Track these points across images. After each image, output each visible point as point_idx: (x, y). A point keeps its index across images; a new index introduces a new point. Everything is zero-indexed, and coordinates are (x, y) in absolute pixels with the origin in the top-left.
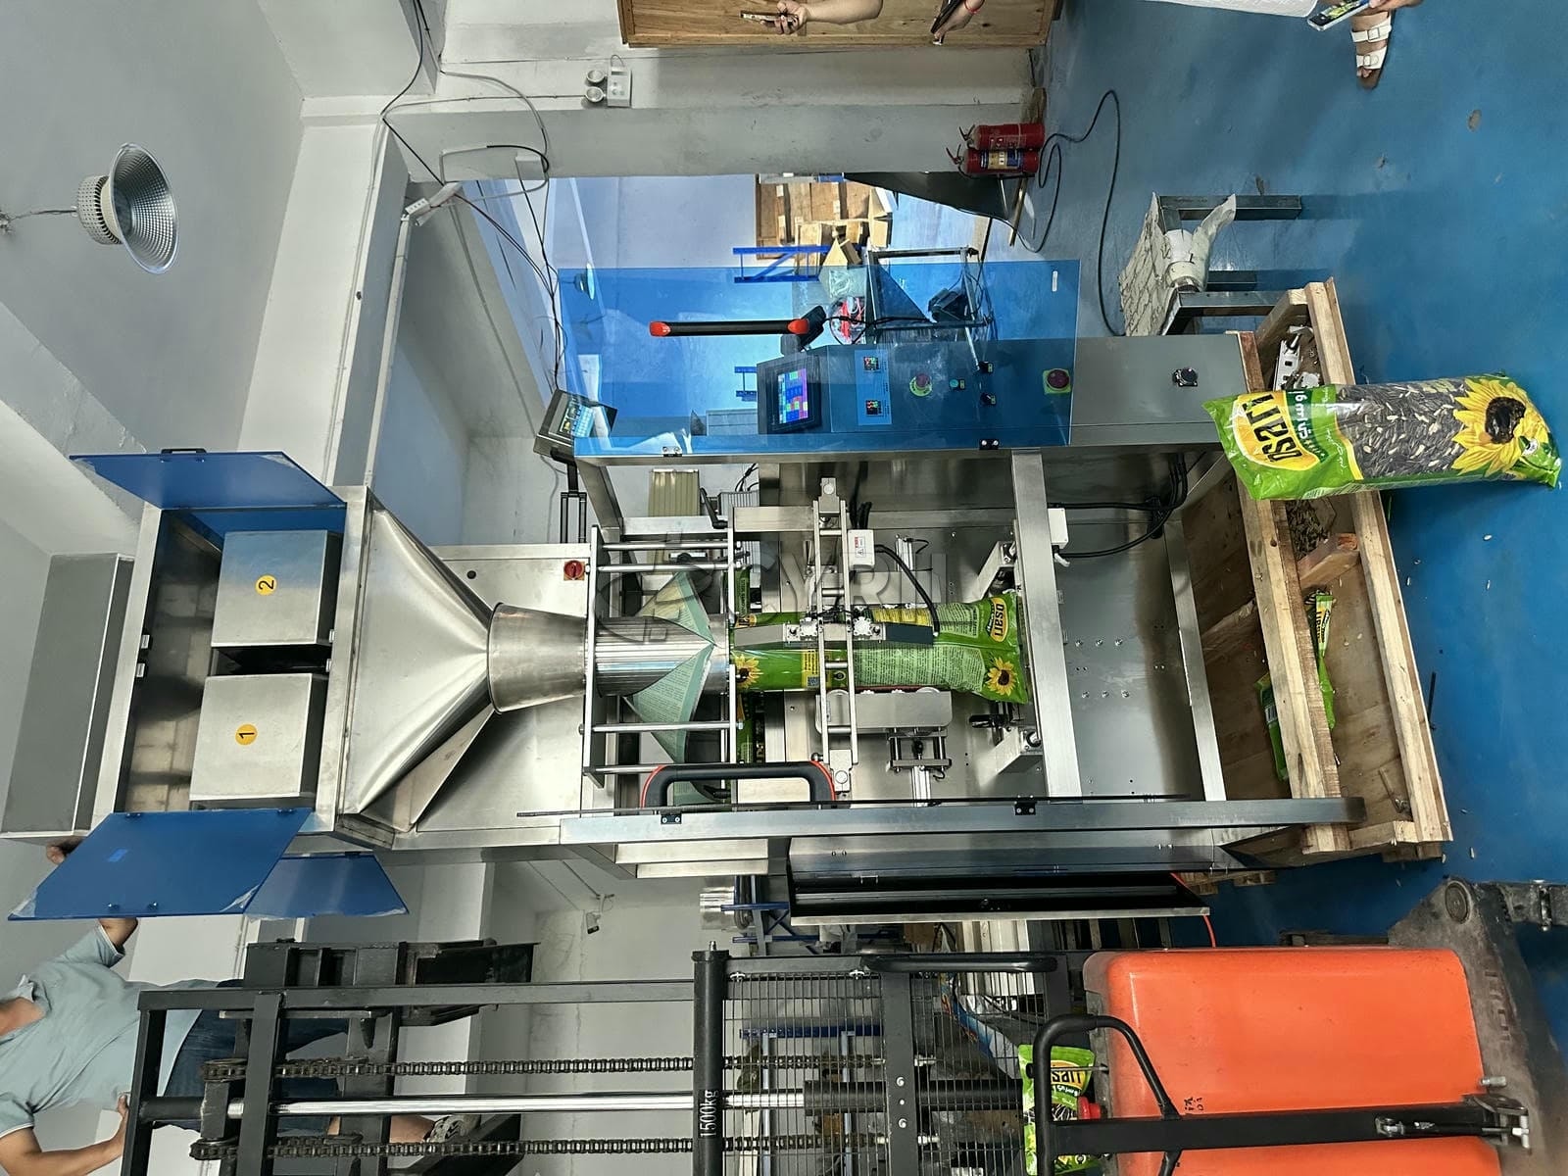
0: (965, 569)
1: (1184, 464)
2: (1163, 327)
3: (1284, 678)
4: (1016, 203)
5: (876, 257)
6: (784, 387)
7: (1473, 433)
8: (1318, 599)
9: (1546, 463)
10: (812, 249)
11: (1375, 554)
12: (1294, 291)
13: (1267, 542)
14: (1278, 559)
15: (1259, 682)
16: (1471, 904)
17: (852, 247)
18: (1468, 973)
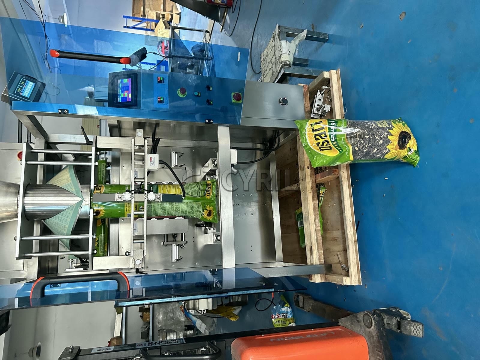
0: (197, 165)
1: (279, 132)
2: (276, 78)
3: (308, 218)
4: (223, 17)
5: (174, 28)
6: (121, 85)
7: (394, 145)
8: (321, 188)
9: (415, 158)
10: (152, 20)
11: (345, 178)
12: (325, 72)
13: (306, 167)
14: (309, 174)
15: (296, 211)
16: (373, 323)
17: (167, 22)
18: (369, 346)
